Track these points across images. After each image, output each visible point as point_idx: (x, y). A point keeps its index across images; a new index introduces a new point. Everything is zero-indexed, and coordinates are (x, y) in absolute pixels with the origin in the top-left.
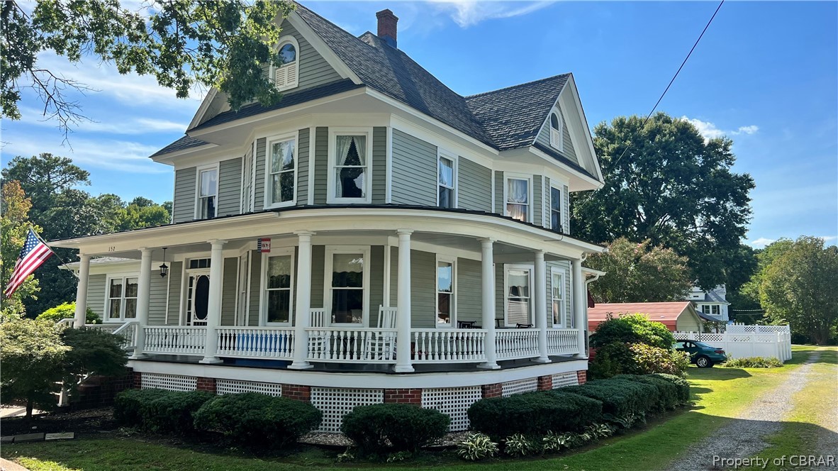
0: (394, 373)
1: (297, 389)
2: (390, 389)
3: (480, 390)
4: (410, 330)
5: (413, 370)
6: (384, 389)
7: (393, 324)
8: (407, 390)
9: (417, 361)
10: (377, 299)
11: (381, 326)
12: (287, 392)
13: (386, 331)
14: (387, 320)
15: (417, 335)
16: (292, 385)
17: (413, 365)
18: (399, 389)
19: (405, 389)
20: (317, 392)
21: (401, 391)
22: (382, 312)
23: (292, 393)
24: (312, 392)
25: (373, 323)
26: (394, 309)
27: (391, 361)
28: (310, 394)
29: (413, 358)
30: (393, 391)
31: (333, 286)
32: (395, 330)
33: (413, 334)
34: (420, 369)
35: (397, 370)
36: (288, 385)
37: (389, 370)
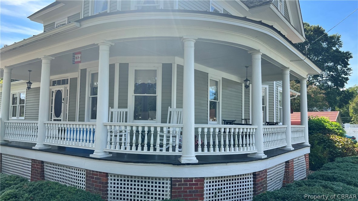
0: (180, 164)
1: (97, 175)
2: (176, 178)
3: (252, 176)
4: (193, 126)
5: (197, 161)
6: (171, 178)
7: (179, 121)
8: (191, 179)
9: (200, 153)
10: (167, 103)
11: (170, 122)
12: (89, 177)
13: (173, 127)
14: (174, 117)
15: (200, 130)
16: (93, 171)
17: (197, 156)
18: (184, 178)
19: (190, 178)
20: (113, 178)
21: (186, 180)
22: (171, 112)
23: (93, 178)
24: (109, 178)
25: (164, 121)
26: (180, 110)
27: (177, 153)
28: (108, 179)
29: (196, 150)
30: (179, 180)
31: (135, 93)
32: (181, 125)
33: (196, 129)
34: (203, 161)
35: (183, 161)
36: (90, 171)
37: (175, 161)
